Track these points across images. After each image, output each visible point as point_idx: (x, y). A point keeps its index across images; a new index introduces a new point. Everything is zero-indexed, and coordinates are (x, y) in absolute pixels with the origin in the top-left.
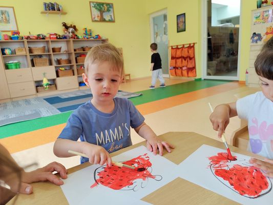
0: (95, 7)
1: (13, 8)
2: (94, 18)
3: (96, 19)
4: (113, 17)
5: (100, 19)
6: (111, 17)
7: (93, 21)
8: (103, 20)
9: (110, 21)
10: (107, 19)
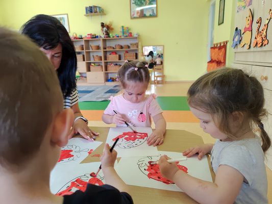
0: (135, 3)
1: (67, 14)
2: (134, 15)
3: (135, 16)
4: (155, 12)
5: (140, 15)
6: (153, 12)
7: (131, 18)
8: (142, 16)
9: (151, 16)
10: (148, 14)
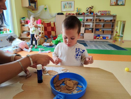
3: (113, 4)
8: (117, 4)
